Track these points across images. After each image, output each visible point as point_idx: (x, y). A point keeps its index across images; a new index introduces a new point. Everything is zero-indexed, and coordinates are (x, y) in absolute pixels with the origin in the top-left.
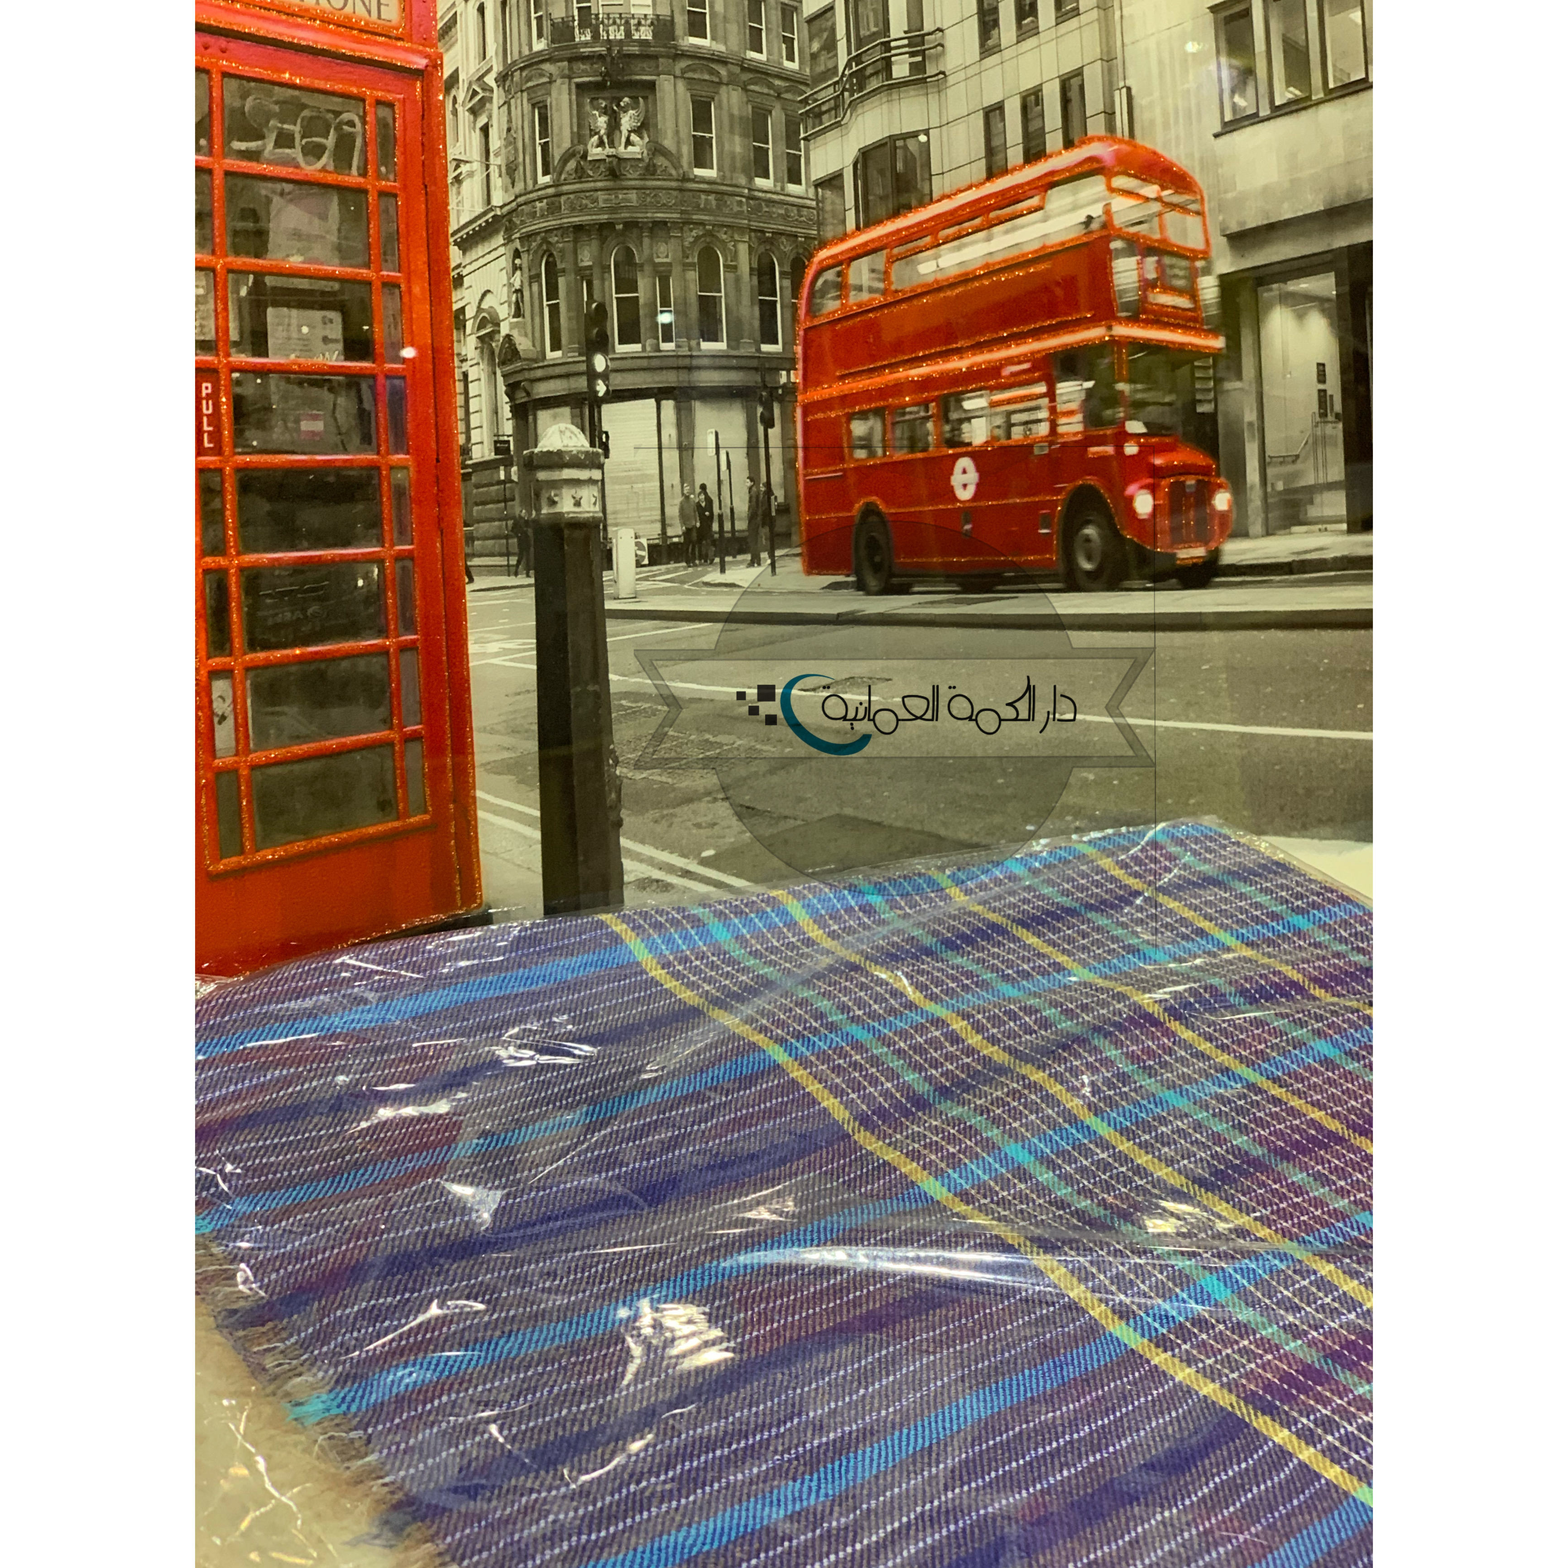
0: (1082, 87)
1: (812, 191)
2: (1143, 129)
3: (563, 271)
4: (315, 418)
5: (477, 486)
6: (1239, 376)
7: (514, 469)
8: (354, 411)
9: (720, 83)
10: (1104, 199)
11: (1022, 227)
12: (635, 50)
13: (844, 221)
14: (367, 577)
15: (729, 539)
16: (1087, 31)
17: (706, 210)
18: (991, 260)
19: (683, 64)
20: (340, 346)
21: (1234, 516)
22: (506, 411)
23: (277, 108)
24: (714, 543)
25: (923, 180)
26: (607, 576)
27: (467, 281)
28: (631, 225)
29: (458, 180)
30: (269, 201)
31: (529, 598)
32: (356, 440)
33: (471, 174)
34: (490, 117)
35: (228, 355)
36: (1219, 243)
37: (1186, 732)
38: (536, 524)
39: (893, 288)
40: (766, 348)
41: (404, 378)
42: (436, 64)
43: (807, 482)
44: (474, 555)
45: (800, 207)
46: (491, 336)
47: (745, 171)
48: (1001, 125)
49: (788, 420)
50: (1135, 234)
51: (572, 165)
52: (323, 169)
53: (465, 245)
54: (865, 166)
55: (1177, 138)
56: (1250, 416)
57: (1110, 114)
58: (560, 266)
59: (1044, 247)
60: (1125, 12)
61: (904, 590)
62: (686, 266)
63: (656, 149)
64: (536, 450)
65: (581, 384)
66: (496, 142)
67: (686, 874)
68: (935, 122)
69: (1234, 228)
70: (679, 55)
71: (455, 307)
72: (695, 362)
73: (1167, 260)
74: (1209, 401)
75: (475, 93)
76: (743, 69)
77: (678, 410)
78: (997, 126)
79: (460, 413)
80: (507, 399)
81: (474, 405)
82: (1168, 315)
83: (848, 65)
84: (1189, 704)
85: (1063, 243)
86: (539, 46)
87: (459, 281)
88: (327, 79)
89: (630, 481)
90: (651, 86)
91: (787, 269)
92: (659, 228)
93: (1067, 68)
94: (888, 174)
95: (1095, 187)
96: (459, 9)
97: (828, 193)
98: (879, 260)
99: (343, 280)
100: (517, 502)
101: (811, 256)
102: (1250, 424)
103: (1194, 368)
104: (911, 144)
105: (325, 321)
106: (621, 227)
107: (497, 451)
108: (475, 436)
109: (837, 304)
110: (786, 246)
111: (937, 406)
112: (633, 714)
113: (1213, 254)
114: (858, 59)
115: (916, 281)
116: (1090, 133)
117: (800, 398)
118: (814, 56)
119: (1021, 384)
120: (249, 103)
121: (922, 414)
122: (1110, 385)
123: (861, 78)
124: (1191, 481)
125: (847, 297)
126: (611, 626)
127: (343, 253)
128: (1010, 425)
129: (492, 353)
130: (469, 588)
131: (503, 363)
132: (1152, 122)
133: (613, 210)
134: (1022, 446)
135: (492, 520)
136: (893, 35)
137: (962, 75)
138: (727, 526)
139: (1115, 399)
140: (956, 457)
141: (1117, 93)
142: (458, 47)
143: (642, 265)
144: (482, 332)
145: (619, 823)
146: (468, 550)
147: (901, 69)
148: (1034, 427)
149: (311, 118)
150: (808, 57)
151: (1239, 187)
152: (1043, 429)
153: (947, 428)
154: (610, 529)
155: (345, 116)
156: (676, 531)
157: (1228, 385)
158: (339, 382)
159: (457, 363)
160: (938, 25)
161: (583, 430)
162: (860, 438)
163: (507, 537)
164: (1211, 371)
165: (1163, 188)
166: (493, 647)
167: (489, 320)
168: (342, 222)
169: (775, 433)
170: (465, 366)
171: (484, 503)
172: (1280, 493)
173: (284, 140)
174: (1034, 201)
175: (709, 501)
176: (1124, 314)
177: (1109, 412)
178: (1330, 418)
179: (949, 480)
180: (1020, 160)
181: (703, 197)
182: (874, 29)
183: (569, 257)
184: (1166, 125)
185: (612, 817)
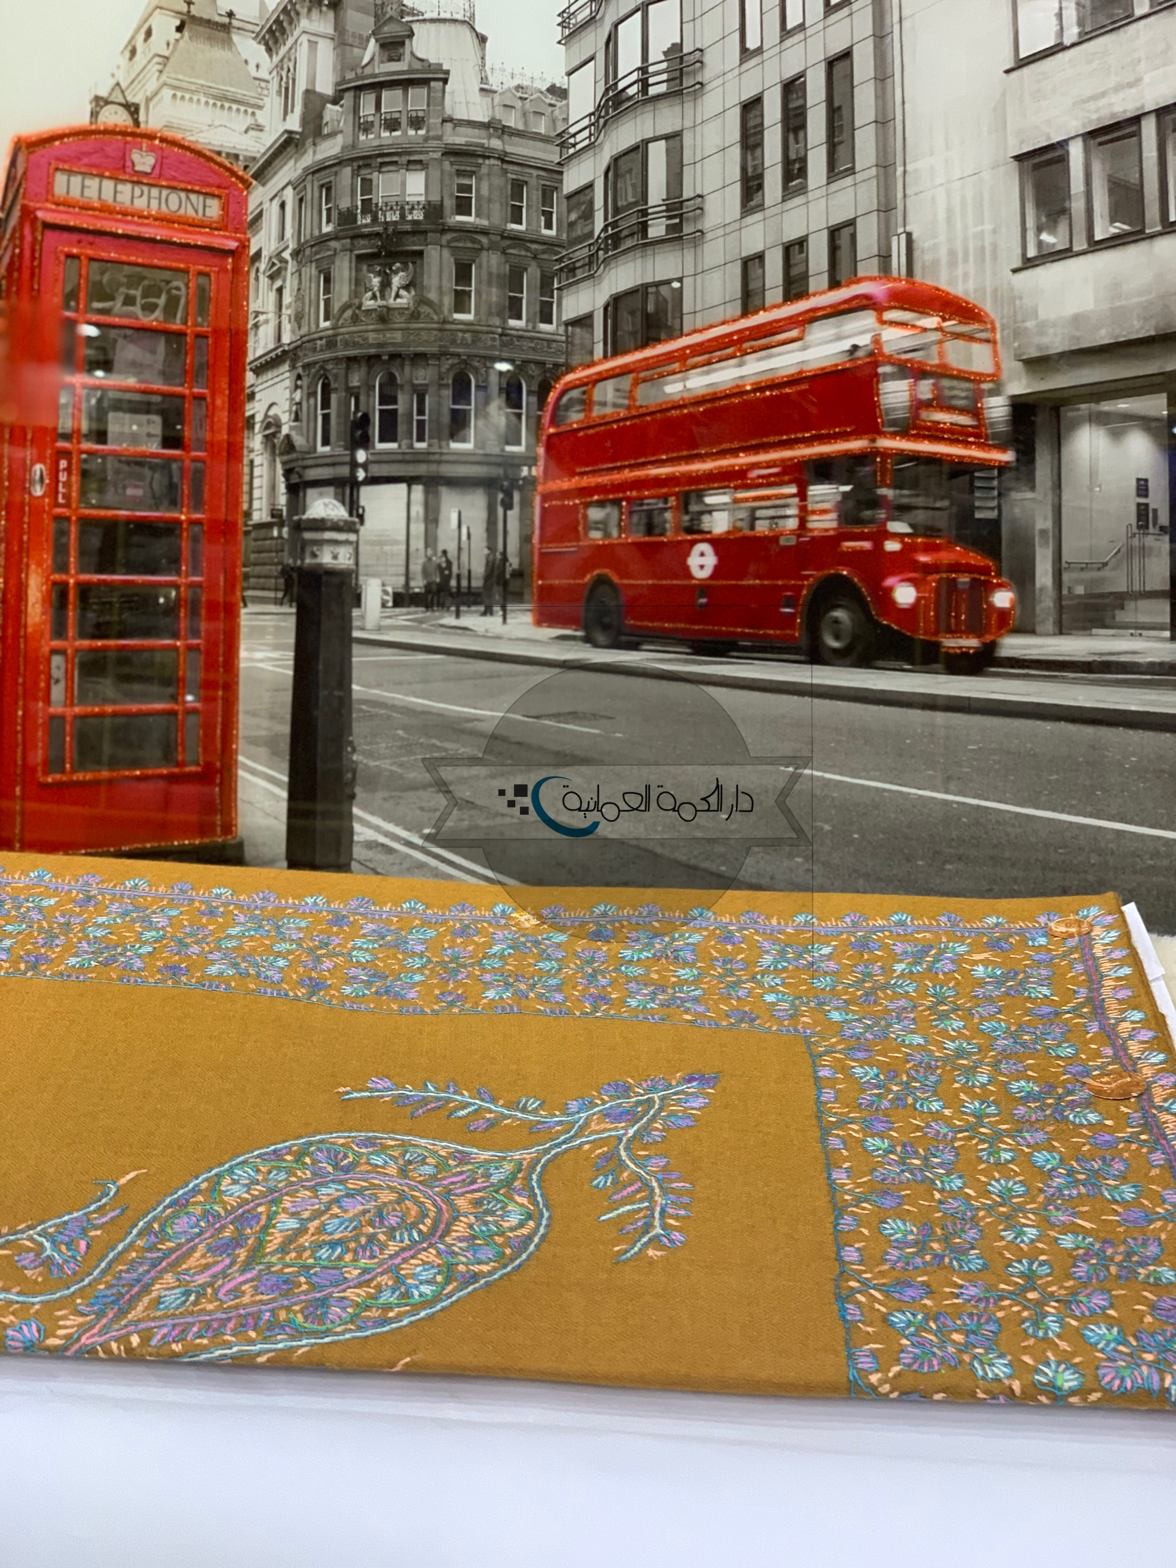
0: (853, 237)
1: (562, 330)
2: (923, 267)
3: (336, 390)
4: (137, 487)
5: (255, 540)
6: (1033, 488)
7: (285, 530)
8: (166, 482)
9: (482, 249)
10: (873, 330)
11: (779, 354)
12: (408, 228)
13: (591, 353)
14: (167, 598)
15: (465, 594)
16: (862, 189)
17: (464, 344)
18: (740, 383)
19: (449, 236)
20: (159, 439)
21: (1017, 613)
22: (282, 488)
23: (125, 280)
24: (451, 595)
25: (674, 318)
26: (355, 612)
27: (257, 397)
28: (394, 357)
29: (256, 326)
30: (115, 341)
31: (291, 623)
32: (166, 502)
33: (267, 322)
34: (284, 281)
35: (79, 442)
36: (1010, 366)
37: (946, 803)
38: (300, 570)
39: (638, 403)
40: (509, 448)
41: (204, 462)
42: (244, 245)
43: (542, 555)
44: (248, 588)
45: (549, 341)
46: (274, 435)
47: (500, 314)
48: (760, 271)
49: (526, 504)
50: (907, 361)
51: (349, 313)
52: (156, 320)
53: (259, 371)
54: (616, 309)
55: (966, 275)
56: (1043, 522)
57: (885, 258)
58: (333, 385)
59: (801, 372)
60: (908, 168)
61: (634, 647)
62: (441, 386)
63: (422, 301)
64: (304, 517)
65: (345, 471)
66: (287, 299)
67: (409, 844)
68: (689, 270)
69: (1033, 353)
70: (445, 230)
71: (248, 414)
72: (444, 458)
73: (946, 383)
74: (992, 509)
75: (274, 264)
76: (503, 237)
77: (427, 493)
78: (755, 271)
79: (246, 488)
80: (282, 479)
81: (256, 482)
82: (943, 431)
83: (605, 229)
84: (949, 778)
85: (823, 369)
86: (327, 229)
87: (252, 396)
88: (163, 259)
89: (381, 543)
90: (420, 254)
91: (535, 388)
92: (419, 358)
93: (837, 219)
94: (639, 314)
95: (866, 320)
96: (265, 206)
97: (578, 330)
98: (626, 382)
99: (165, 395)
100: (286, 553)
101: (558, 379)
102: (1043, 532)
103: (972, 479)
104: (663, 290)
105: (149, 422)
106: (386, 358)
107: (273, 516)
108: (256, 504)
109: (581, 416)
110: (534, 370)
111: (677, 499)
112: (372, 717)
113: (1004, 375)
114: (614, 224)
115: (660, 400)
116: (861, 274)
117: (540, 488)
118: (571, 225)
119: (769, 485)
120: (106, 278)
121: (661, 505)
122: (871, 490)
123: (616, 240)
124: (964, 579)
125: (591, 410)
126: (356, 649)
127: (165, 375)
128: (753, 519)
129: (274, 447)
130: (243, 611)
131: (281, 454)
132: (936, 263)
133: (380, 345)
134: (766, 537)
135: (265, 564)
136: (650, 204)
137: (720, 232)
138: (464, 583)
139: (876, 503)
140: (694, 543)
141: (895, 239)
142: (263, 233)
143: (402, 386)
144: (267, 432)
145: (353, 796)
146: (245, 585)
147: (657, 229)
148: (781, 522)
149: (150, 286)
150: (565, 225)
151: (1042, 315)
152: (792, 524)
153: (686, 518)
154: (362, 579)
155: (175, 284)
156: (418, 585)
157: (1015, 495)
158: (156, 464)
159: (245, 452)
160: (699, 192)
161: (343, 503)
162: (596, 522)
163: (276, 578)
164: (995, 483)
165: (944, 319)
166: (259, 655)
167: (272, 424)
168: (167, 355)
169: (513, 515)
170: (252, 456)
171: (259, 552)
172: (1080, 596)
173: (129, 301)
174: (794, 333)
175: (449, 563)
176: (892, 429)
177: (868, 513)
178: (1151, 529)
179: (685, 560)
180: (780, 299)
181: (460, 335)
182: (631, 199)
183: (342, 379)
184: (953, 263)
185: (347, 791)
